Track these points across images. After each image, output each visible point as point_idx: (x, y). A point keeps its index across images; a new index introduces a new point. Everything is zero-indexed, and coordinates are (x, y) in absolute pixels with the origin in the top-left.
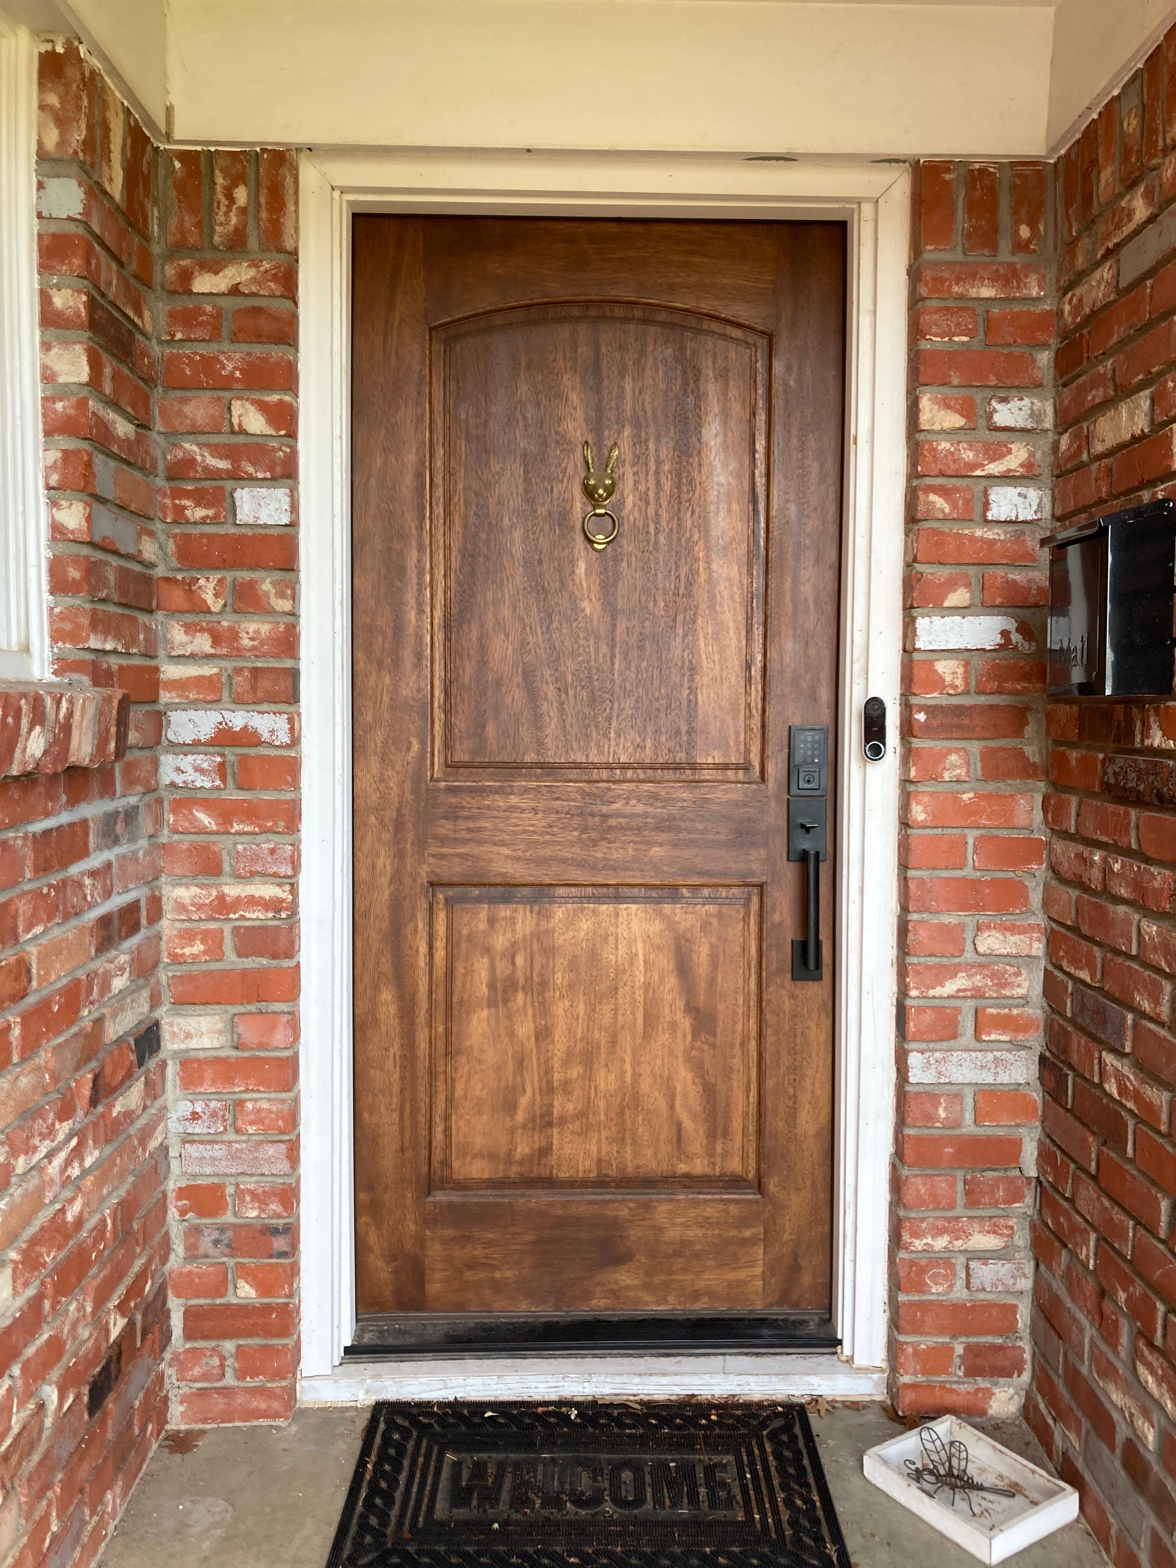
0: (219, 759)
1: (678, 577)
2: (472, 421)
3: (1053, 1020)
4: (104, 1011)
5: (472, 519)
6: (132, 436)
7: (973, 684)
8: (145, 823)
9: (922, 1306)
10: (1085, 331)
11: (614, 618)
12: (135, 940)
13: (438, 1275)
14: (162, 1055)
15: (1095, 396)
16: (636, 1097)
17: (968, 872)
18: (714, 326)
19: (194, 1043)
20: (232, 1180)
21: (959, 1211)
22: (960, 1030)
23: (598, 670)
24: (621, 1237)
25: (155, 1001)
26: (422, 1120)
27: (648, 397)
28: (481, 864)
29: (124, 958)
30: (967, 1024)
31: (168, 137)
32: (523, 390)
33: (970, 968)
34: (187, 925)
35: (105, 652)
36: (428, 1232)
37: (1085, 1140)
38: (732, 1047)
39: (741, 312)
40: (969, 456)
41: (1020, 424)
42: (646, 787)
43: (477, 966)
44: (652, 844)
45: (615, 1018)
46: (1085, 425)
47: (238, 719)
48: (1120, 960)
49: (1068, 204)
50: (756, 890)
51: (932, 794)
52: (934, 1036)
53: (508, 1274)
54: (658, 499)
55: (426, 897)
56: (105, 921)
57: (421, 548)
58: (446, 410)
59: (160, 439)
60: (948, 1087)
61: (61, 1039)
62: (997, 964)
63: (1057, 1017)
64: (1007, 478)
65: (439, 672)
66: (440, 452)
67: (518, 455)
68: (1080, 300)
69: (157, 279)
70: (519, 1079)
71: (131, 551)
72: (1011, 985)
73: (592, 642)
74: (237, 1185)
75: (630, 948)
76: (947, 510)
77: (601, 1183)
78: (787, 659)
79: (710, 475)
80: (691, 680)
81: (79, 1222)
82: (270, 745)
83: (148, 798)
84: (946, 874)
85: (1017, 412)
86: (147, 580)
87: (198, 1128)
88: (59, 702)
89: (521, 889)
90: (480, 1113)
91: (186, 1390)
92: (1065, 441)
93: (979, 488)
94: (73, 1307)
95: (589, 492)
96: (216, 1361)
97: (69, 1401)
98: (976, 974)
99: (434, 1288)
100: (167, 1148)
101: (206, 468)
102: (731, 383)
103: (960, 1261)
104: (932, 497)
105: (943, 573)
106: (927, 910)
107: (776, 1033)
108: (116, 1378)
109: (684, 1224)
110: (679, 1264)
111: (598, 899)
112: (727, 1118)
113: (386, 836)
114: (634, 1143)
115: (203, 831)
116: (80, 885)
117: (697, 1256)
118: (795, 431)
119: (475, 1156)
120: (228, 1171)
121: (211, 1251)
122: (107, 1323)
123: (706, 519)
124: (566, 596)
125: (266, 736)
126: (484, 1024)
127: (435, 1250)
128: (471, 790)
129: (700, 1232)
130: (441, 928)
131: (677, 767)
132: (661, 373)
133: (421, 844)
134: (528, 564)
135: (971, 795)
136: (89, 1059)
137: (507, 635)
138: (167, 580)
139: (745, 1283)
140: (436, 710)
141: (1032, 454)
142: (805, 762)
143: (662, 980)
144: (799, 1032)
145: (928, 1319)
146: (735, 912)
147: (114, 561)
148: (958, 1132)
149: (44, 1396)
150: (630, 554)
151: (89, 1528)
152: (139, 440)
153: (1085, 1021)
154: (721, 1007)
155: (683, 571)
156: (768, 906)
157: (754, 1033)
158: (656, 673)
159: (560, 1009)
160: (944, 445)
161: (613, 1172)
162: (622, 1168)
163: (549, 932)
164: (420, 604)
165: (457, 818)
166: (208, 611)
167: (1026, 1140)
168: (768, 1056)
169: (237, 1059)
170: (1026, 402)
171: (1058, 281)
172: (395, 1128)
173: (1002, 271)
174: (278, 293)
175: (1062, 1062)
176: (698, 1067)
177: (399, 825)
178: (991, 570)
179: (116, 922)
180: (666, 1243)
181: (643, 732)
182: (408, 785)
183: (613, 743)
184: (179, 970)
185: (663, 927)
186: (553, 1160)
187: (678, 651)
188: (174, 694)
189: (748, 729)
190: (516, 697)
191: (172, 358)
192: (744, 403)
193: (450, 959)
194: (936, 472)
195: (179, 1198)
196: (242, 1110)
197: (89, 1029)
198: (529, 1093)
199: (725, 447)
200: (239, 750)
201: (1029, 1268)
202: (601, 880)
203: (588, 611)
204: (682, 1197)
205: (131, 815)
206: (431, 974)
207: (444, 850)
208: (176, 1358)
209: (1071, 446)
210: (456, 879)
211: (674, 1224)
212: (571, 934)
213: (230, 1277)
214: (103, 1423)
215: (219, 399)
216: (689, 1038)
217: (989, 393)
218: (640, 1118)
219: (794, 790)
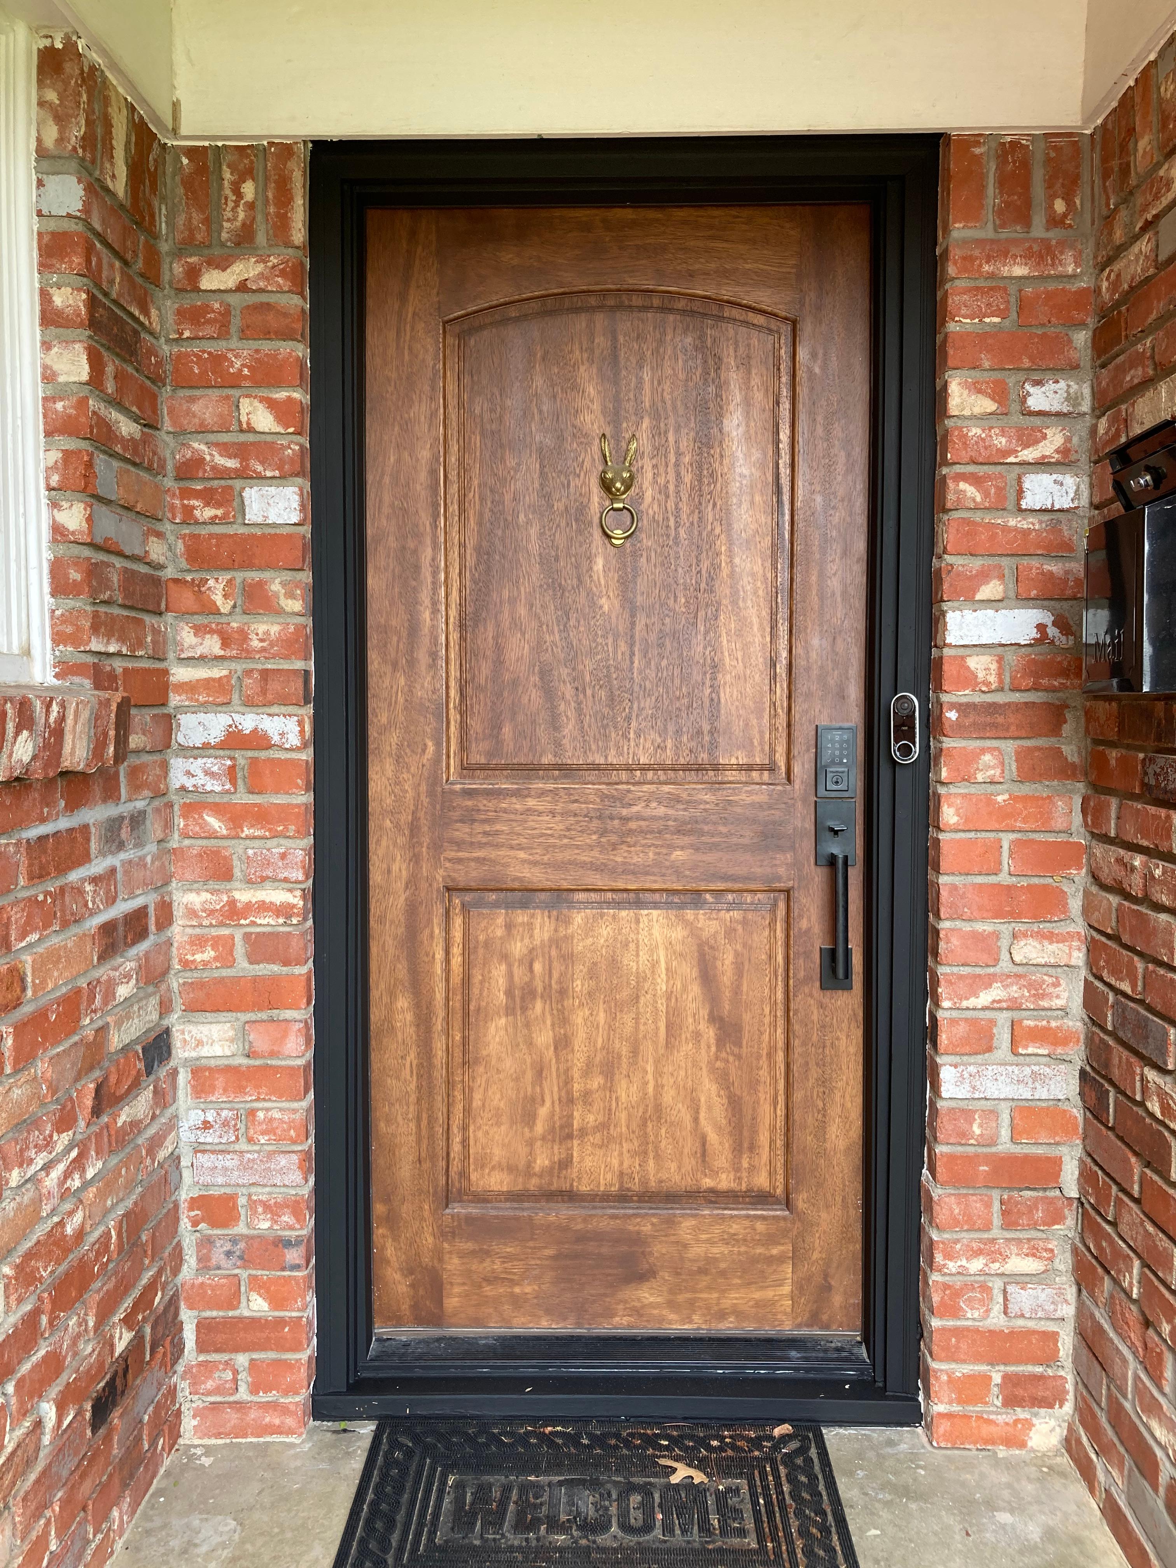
0: (229, 763)
1: (699, 572)
2: (486, 417)
3: (1093, 1033)
4: (109, 1019)
5: (487, 515)
6: (138, 436)
7: (1007, 680)
8: (153, 827)
9: (957, 1332)
10: (1123, 308)
11: (633, 616)
12: (143, 947)
13: (456, 1290)
14: (172, 1063)
15: (1134, 376)
16: (658, 1108)
17: (1003, 878)
18: (736, 313)
19: (205, 1051)
20: (244, 1191)
21: (995, 1232)
22: (995, 1043)
23: (616, 668)
24: (643, 1253)
25: (165, 1008)
26: (439, 1130)
27: (667, 386)
28: (498, 868)
29: (130, 965)
30: (1003, 1037)
31: (175, 131)
32: (539, 382)
33: (1005, 978)
34: (198, 931)
35: (109, 655)
36: (446, 1245)
37: (1127, 1161)
38: (759, 1057)
39: (764, 297)
40: (1001, 442)
41: (1056, 407)
42: (666, 788)
43: (495, 973)
44: (672, 847)
45: (637, 1028)
46: (1123, 407)
47: (248, 722)
48: (1161, 971)
49: (1106, 175)
50: (782, 896)
51: (964, 796)
52: (967, 1049)
53: (528, 1289)
54: (678, 493)
55: (443, 901)
56: (108, 928)
57: (435, 546)
58: (460, 405)
59: (169, 439)
60: (983, 1102)
61: (60, 1049)
62: (1034, 974)
63: (1098, 1031)
64: (1042, 465)
65: (454, 672)
66: (454, 448)
67: (534, 448)
68: (1118, 275)
69: (166, 277)
70: (538, 1089)
71: (138, 551)
72: (1050, 996)
73: (610, 641)
74: (250, 1195)
75: (652, 955)
76: (978, 499)
77: (623, 1197)
78: (813, 655)
79: (732, 465)
80: (714, 679)
81: (80, 1234)
82: (281, 748)
83: (156, 803)
84: (979, 880)
85: (1051, 395)
86: (156, 582)
87: (209, 1138)
88: (48, 706)
89: (538, 894)
90: (498, 1124)
91: (199, 1404)
92: (1103, 424)
93: (1012, 476)
94: (72, 1322)
95: (606, 486)
96: (229, 1375)
97: (70, 1418)
98: (1012, 984)
99: (452, 1302)
100: (179, 1158)
101: (214, 468)
102: (754, 371)
103: (997, 1285)
104: (963, 486)
105: (976, 564)
106: (960, 918)
107: (804, 1044)
108: (123, 1392)
109: (708, 1241)
110: (704, 1281)
111: (619, 905)
112: (754, 1131)
113: (401, 840)
114: (657, 1157)
115: (213, 835)
116: (80, 892)
117: (723, 1273)
118: (820, 419)
119: (493, 1168)
120: (240, 1181)
121: (224, 1263)
122: (112, 1337)
123: (728, 512)
124: (583, 594)
125: (276, 739)
126: (502, 1033)
127: (453, 1264)
128: (489, 793)
129: (725, 1250)
130: (457, 934)
131: (699, 768)
132: (680, 362)
133: (437, 847)
134: (544, 561)
135: (1006, 797)
136: (91, 1068)
137: (523, 634)
138: (176, 581)
139: (772, 1303)
140: (452, 711)
141: (1068, 440)
142: (833, 763)
143: (685, 988)
144: (828, 1043)
145: (963, 1346)
146: (761, 919)
147: (119, 563)
148: (994, 1150)
149: (42, 1413)
150: (649, 549)
151: (93, 1546)
152: (146, 440)
153: (1126, 1035)
154: (747, 1017)
155: (705, 565)
156: (796, 912)
157: (781, 1044)
158: (677, 672)
159: (579, 1018)
160: (975, 431)
161: (636, 1187)
162: (644, 1182)
163: (568, 938)
164: (435, 603)
165: (474, 821)
166: (218, 612)
167: (1066, 1159)
168: (795, 1068)
169: (248, 1067)
170: (1062, 384)
171: (1095, 257)
172: (412, 1138)
173: (1036, 248)
174: (286, 289)
175: (1104, 1077)
176: (723, 1079)
177: (414, 828)
178: (1025, 561)
179: (121, 929)
180: (690, 1260)
181: (663, 732)
182: (423, 788)
183: (632, 744)
184: (190, 977)
185: (685, 933)
186: (574, 1172)
187: (700, 649)
188: (183, 697)
189: (773, 728)
190: (533, 697)
191: (180, 356)
192: (767, 390)
193: (467, 965)
194: (966, 460)
195: (191, 1209)
196: (254, 1121)
197: (91, 1038)
198: (548, 1103)
199: (748, 438)
200: (250, 754)
201: (1071, 1292)
202: (621, 885)
203: (606, 608)
204: (706, 1212)
205: (137, 820)
206: (447, 980)
207: (461, 854)
208: (188, 1370)
209: (1109, 429)
210: (473, 884)
211: (698, 1241)
212: (590, 941)
213: (243, 1289)
214: (108, 1439)
215: (228, 397)
216: (713, 1049)
217: (1021, 376)
218: (663, 1131)
219: (822, 792)
